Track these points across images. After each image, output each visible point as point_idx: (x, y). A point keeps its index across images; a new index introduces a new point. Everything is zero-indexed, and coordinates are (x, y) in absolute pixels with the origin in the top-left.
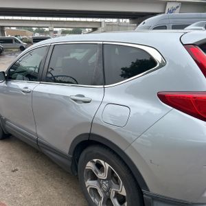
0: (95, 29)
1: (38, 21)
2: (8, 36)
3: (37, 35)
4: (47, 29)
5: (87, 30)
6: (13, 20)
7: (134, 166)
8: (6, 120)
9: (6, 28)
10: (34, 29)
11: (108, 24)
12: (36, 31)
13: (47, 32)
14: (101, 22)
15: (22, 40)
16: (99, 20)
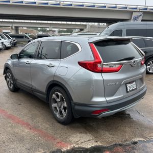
0: (81, 30)
1: (42, 23)
2: (20, 33)
3: (41, 33)
4: (48, 29)
5: (77, 30)
6: (25, 22)
7: (68, 91)
8: (17, 79)
9: (19, 28)
10: (39, 28)
11: (91, 27)
12: (41, 30)
13: (48, 31)
14: (86, 25)
15: (30, 36)
16: (85, 23)
